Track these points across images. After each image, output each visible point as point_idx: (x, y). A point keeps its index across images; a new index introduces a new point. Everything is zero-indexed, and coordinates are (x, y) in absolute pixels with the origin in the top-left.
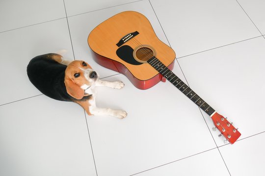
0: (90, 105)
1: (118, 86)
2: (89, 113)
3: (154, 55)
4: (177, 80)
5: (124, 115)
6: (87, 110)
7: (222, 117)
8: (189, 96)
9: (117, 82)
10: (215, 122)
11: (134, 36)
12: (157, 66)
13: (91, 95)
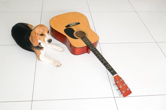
0: (41, 54)
1: (60, 49)
2: (39, 59)
3: (86, 36)
4: (97, 52)
5: (59, 65)
6: (38, 57)
7: (121, 78)
8: (102, 62)
9: (60, 47)
10: (116, 81)
11: (77, 24)
12: (86, 42)
13: (43, 48)
